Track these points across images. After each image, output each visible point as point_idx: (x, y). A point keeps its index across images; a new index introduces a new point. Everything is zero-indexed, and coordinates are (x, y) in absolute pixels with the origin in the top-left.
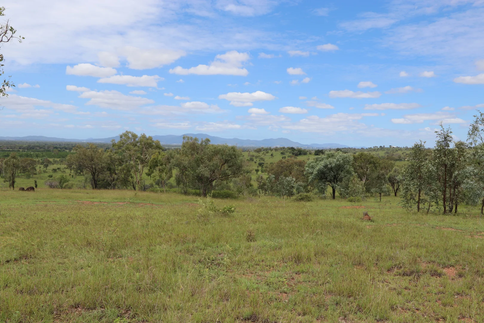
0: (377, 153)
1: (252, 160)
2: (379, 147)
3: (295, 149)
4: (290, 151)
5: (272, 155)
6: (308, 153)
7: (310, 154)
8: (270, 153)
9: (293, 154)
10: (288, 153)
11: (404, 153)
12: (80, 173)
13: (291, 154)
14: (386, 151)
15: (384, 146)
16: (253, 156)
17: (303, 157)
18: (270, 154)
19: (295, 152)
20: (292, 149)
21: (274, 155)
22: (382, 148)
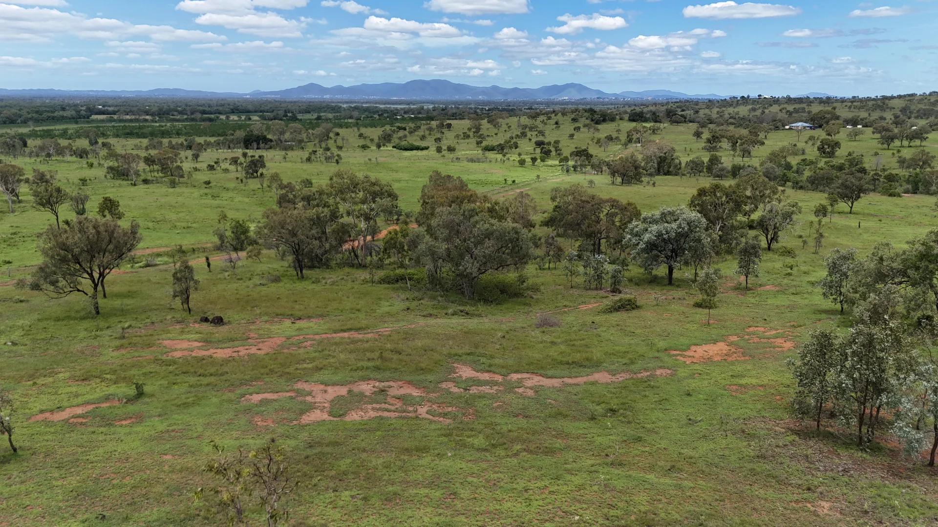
0: (736, 110)
1: (524, 135)
2: (739, 98)
3: (595, 112)
4: (587, 114)
5: (557, 123)
6: (618, 117)
7: (621, 119)
8: (554, 119)
9: (592, 120)
10: (583, 119)
11: (783, 109)
12: (252, 174)
13: (588, 122)
14: (750, 107)
15: (748, 96)
16: (525, 127)
17: (609, 125)
18: (553, 121)
19: (596, 116)
20: (592, 111)
21: (560, 123)
22: (745, 100)
